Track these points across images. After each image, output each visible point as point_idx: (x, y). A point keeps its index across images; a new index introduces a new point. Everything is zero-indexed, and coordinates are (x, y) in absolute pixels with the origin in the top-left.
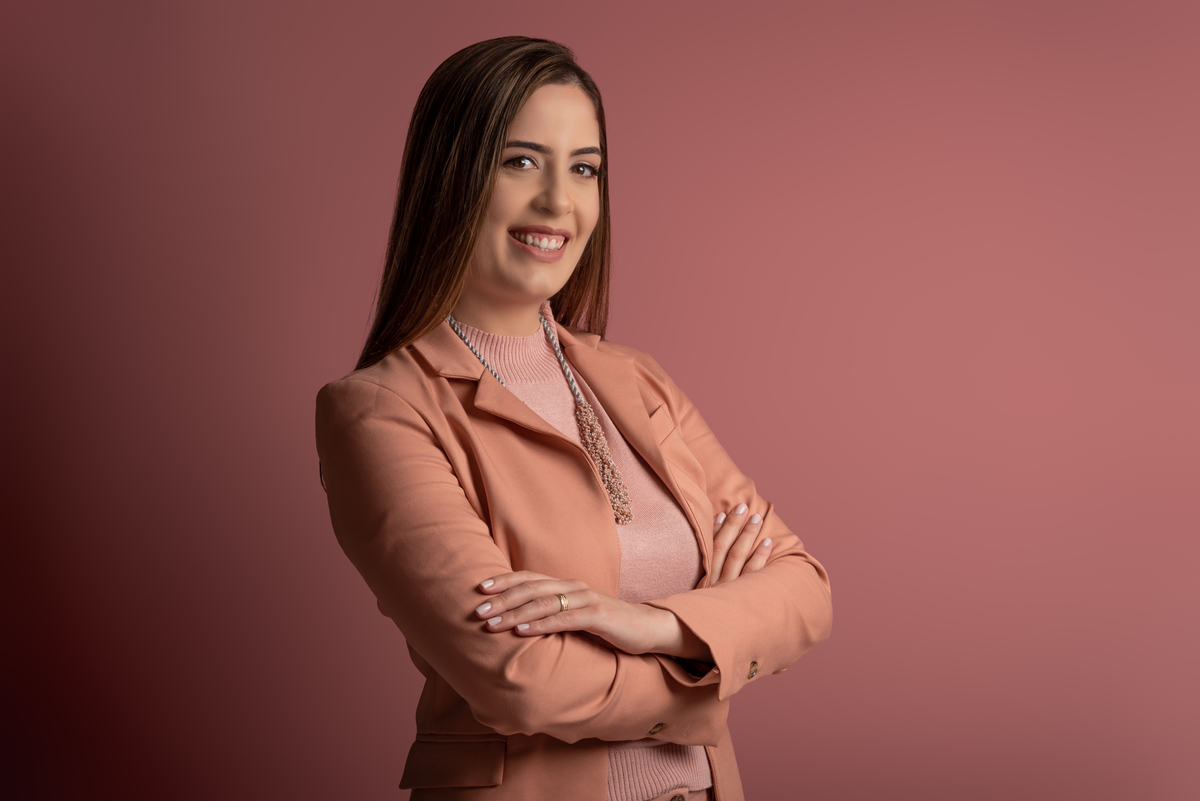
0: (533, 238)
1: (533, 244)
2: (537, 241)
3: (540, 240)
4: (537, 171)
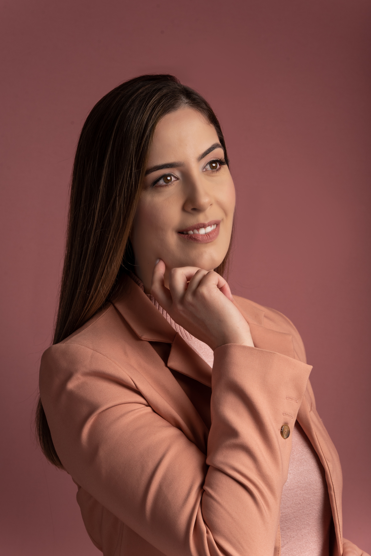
4: (178, 181)
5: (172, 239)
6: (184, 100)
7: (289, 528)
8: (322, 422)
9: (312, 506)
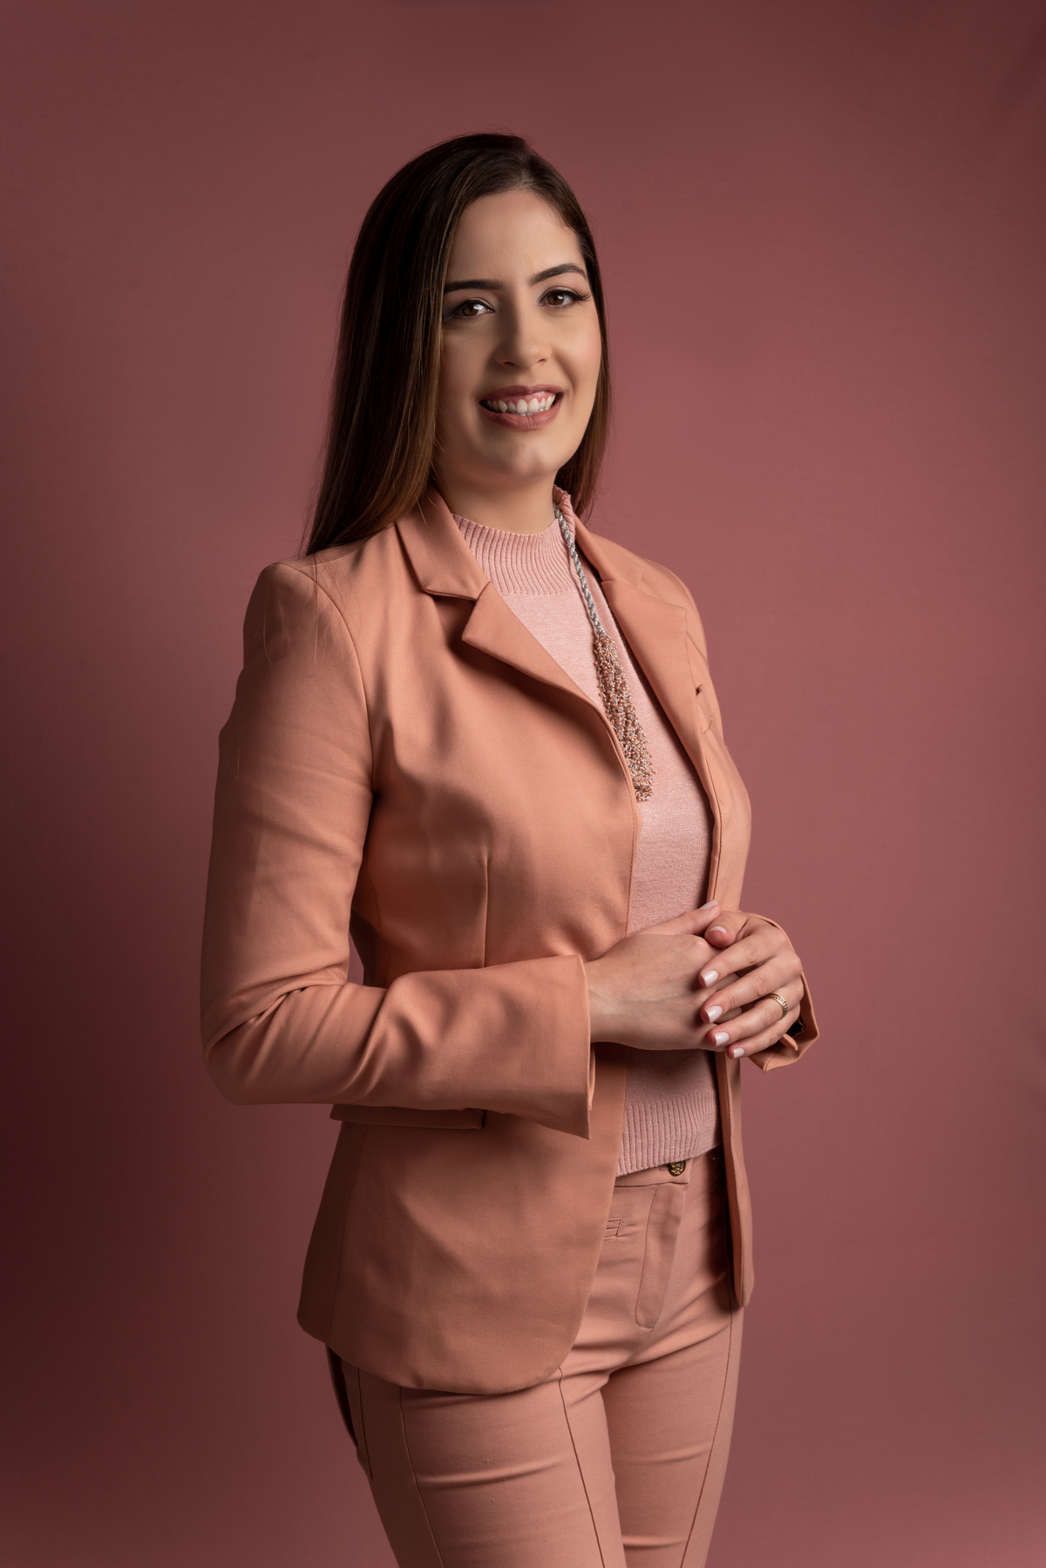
0: (507, 403)
1: (509, 411)
2: (512, 406)
3: (516, 404)
4: (492, 315)
5: (470, 414)
6: (525, 176)
7: (644, 906)
8: (727, 751)
9: (688, 875)
